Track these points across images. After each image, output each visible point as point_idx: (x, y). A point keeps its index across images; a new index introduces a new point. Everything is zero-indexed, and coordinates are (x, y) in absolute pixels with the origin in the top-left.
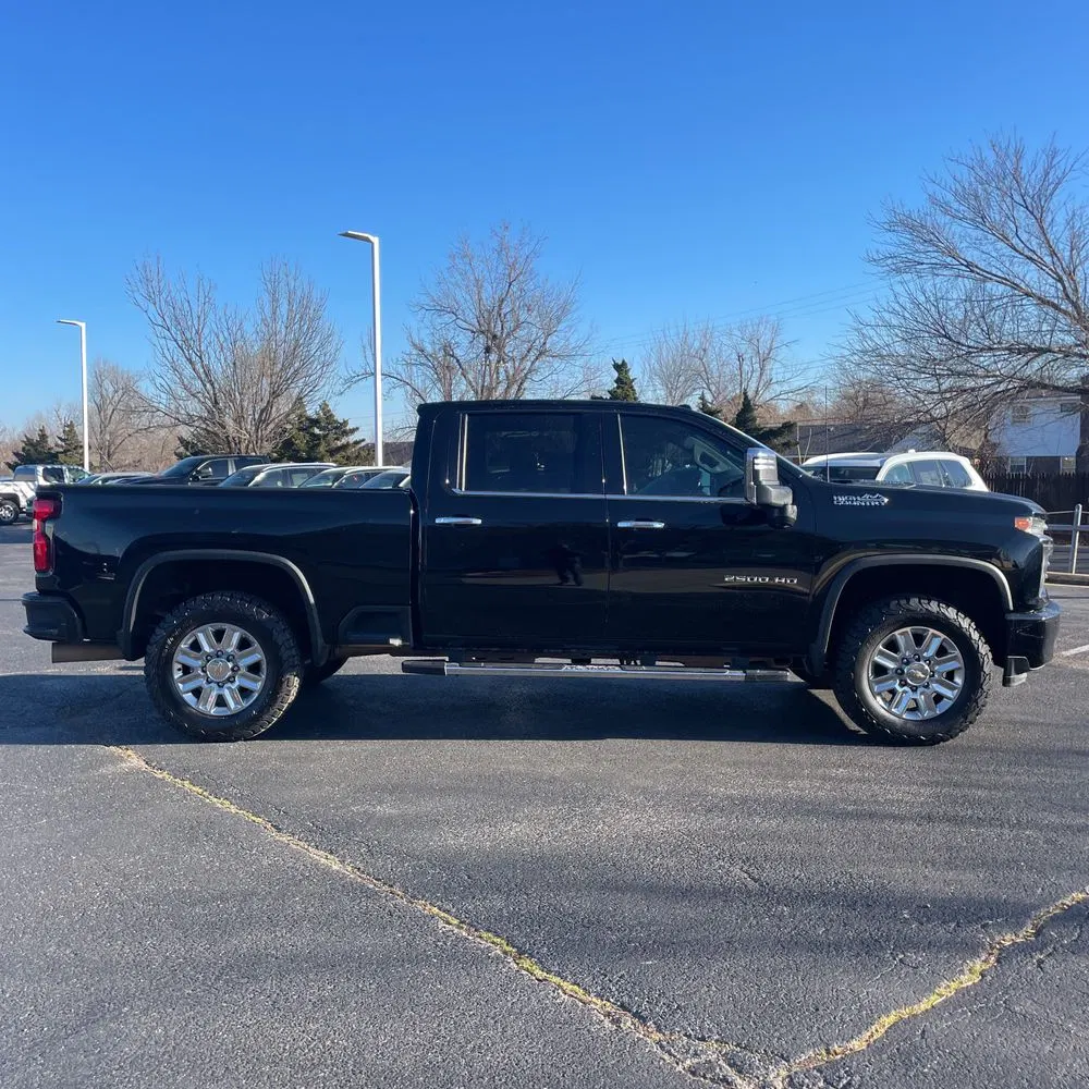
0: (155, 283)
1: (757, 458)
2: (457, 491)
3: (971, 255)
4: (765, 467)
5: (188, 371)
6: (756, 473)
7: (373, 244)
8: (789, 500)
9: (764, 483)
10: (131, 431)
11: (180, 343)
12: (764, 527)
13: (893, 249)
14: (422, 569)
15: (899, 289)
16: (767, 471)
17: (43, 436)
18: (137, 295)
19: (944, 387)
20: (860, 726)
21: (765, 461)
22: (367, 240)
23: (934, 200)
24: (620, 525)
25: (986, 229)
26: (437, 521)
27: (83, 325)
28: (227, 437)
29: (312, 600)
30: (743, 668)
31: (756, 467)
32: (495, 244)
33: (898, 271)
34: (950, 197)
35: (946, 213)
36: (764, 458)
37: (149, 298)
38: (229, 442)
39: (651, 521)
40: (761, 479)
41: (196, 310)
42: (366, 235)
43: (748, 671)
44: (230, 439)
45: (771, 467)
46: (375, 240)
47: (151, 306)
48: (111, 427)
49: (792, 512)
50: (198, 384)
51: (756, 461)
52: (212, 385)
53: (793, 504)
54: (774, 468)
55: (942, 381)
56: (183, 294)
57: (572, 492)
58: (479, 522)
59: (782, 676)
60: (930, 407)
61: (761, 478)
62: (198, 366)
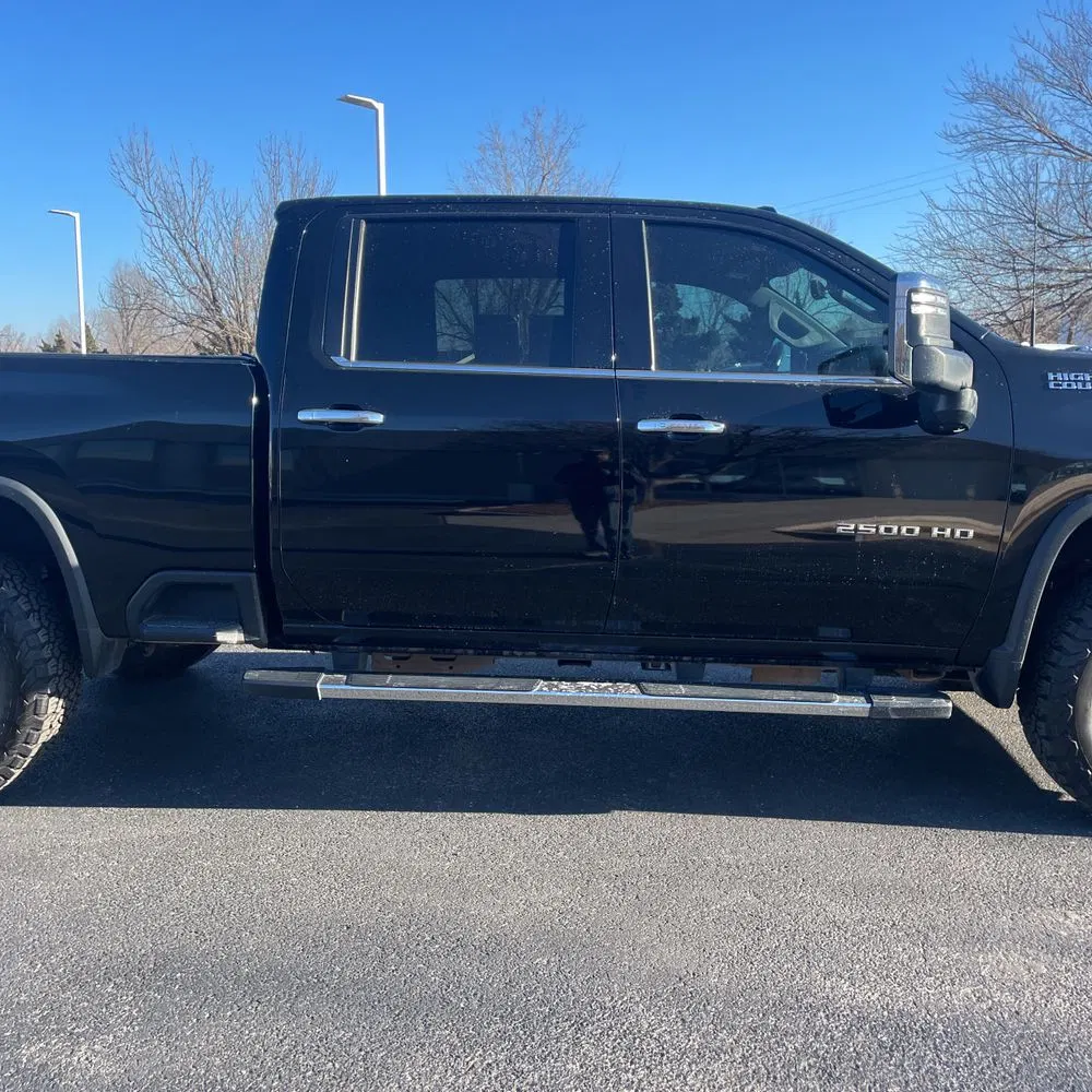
0: (143, 164)
1: (916, 291)
2: (340, 360)
3: (1065, 131)
4: (931, 310)
5: (183, 264)
6: (913, 321)
7: (377, 111)
8: (968, 379)
9: (928, 342)
10: (154, 338)
11: (173, 232)
12: (914, 430)
13: (973, 124)
14: (275, 499)
15: (984, 168)
16: (934, 319)
17: (60, 342)
18: (123, 176)
19: (1024, 284)
20: (1061, 785)
21: (931, 298)
22: (373, 107)
23: (1023, 64)
24: (643, 426)
25: (1084, 98)
26: (303, 416)
27: (77, 215)
28: (228, 338)
29: (74, 560)
30: (867, 692)
31: (915, 310)
32: (527, 132)
33: (978, 149)
34: (1043, 62)
35: (1038, 78)
36: (929, 292)
37: (137, 181)
38: (230, 344)
39: (699, 418)
40: (923, 332)
41: (191, 194)
42: (370, 100)
43: (876, 699)
44: (232, 340)
45: (941, 312)
46: (380, 107)
47: (140, 190)
48: (134, 334)
49: (970, 402)
50: (194, 279)
51: (915, 297)
52: (210, 280)
53: (972, 388)
54: (945, 313)
55: (1021, 278)
56: (176, 178)
57: (552, 365)
58: (378, 418)
59: (938, 709)
60: (1006, 308)
61: (923, 330)
62: (194, 259)
